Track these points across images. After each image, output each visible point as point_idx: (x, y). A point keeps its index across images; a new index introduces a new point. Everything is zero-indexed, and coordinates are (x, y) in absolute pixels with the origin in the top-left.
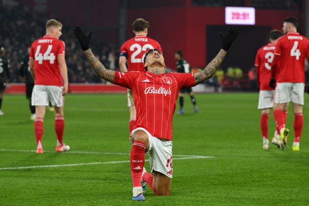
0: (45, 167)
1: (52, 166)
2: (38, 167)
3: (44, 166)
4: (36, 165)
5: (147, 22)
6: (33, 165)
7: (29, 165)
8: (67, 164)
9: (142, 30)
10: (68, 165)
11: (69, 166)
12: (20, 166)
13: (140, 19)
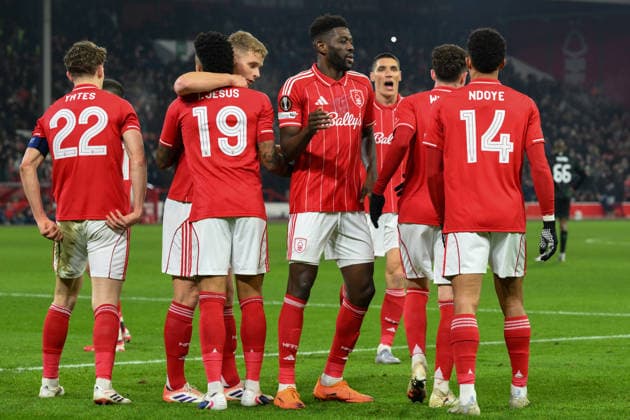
0: (583, 340)
1: (593, 338)
2: (570, 339)
3: (581, 338)
4: (567, 336)
5: (104, 49)
6: (562, 336)
7: (556, 336)
8: (618, 334)
9: (90, 71)
10: (620, 336)
11: (621, 339)
12: (541, 337)
13: (85, 43)
